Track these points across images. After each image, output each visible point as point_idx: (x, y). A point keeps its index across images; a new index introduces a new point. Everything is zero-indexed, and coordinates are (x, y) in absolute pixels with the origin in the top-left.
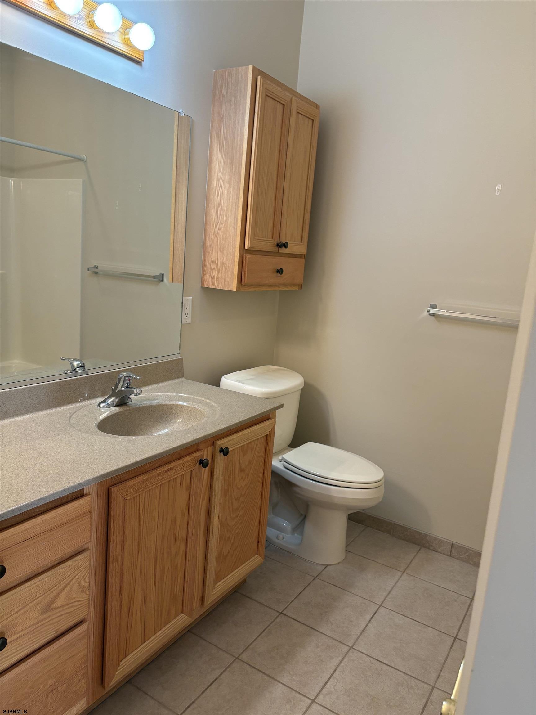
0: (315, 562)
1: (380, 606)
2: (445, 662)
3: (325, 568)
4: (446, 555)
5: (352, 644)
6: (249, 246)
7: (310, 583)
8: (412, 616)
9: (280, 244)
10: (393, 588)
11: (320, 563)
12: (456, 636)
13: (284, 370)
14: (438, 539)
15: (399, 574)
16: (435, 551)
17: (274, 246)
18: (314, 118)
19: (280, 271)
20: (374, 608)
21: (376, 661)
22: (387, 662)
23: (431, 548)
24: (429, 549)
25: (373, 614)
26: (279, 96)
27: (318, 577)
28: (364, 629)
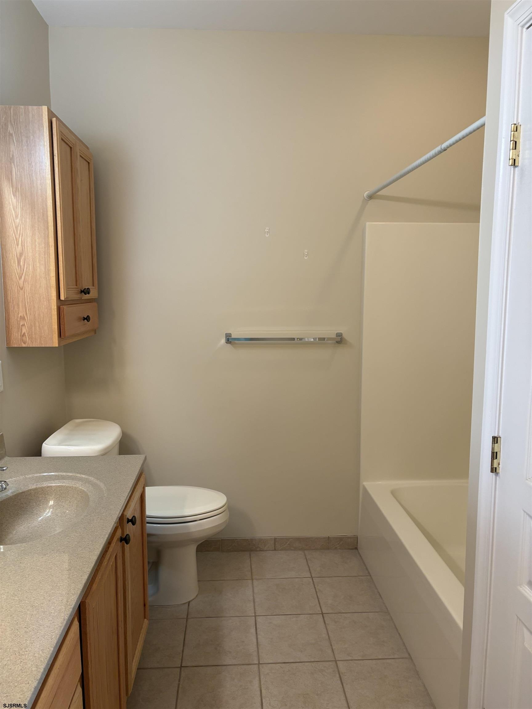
0: (176, 604)
1: (255, 616)
2: (329, 636)
3: (189, 605)
4: (272, 551)
5: (258, 661)
6: (65, 297)
7: (186, 626)
8: (283, 613)
9: (85, 291)
10: (254, 597)
11: (183, 603)
12: (322, 612)
13: (93, 421)
14: (262, 539)
15: (250, 581)
16: (261, 551)
17: (78, 294)
18: (90, 161)
19: (87, 319)
20: (252, 621)
21: (284, 664)
22: (292, 661)
23: (258, 549)
24: (256, 551)
25: (255, 627)
26: (68, 139)
27: (189, 617)
28: (257, 643)
